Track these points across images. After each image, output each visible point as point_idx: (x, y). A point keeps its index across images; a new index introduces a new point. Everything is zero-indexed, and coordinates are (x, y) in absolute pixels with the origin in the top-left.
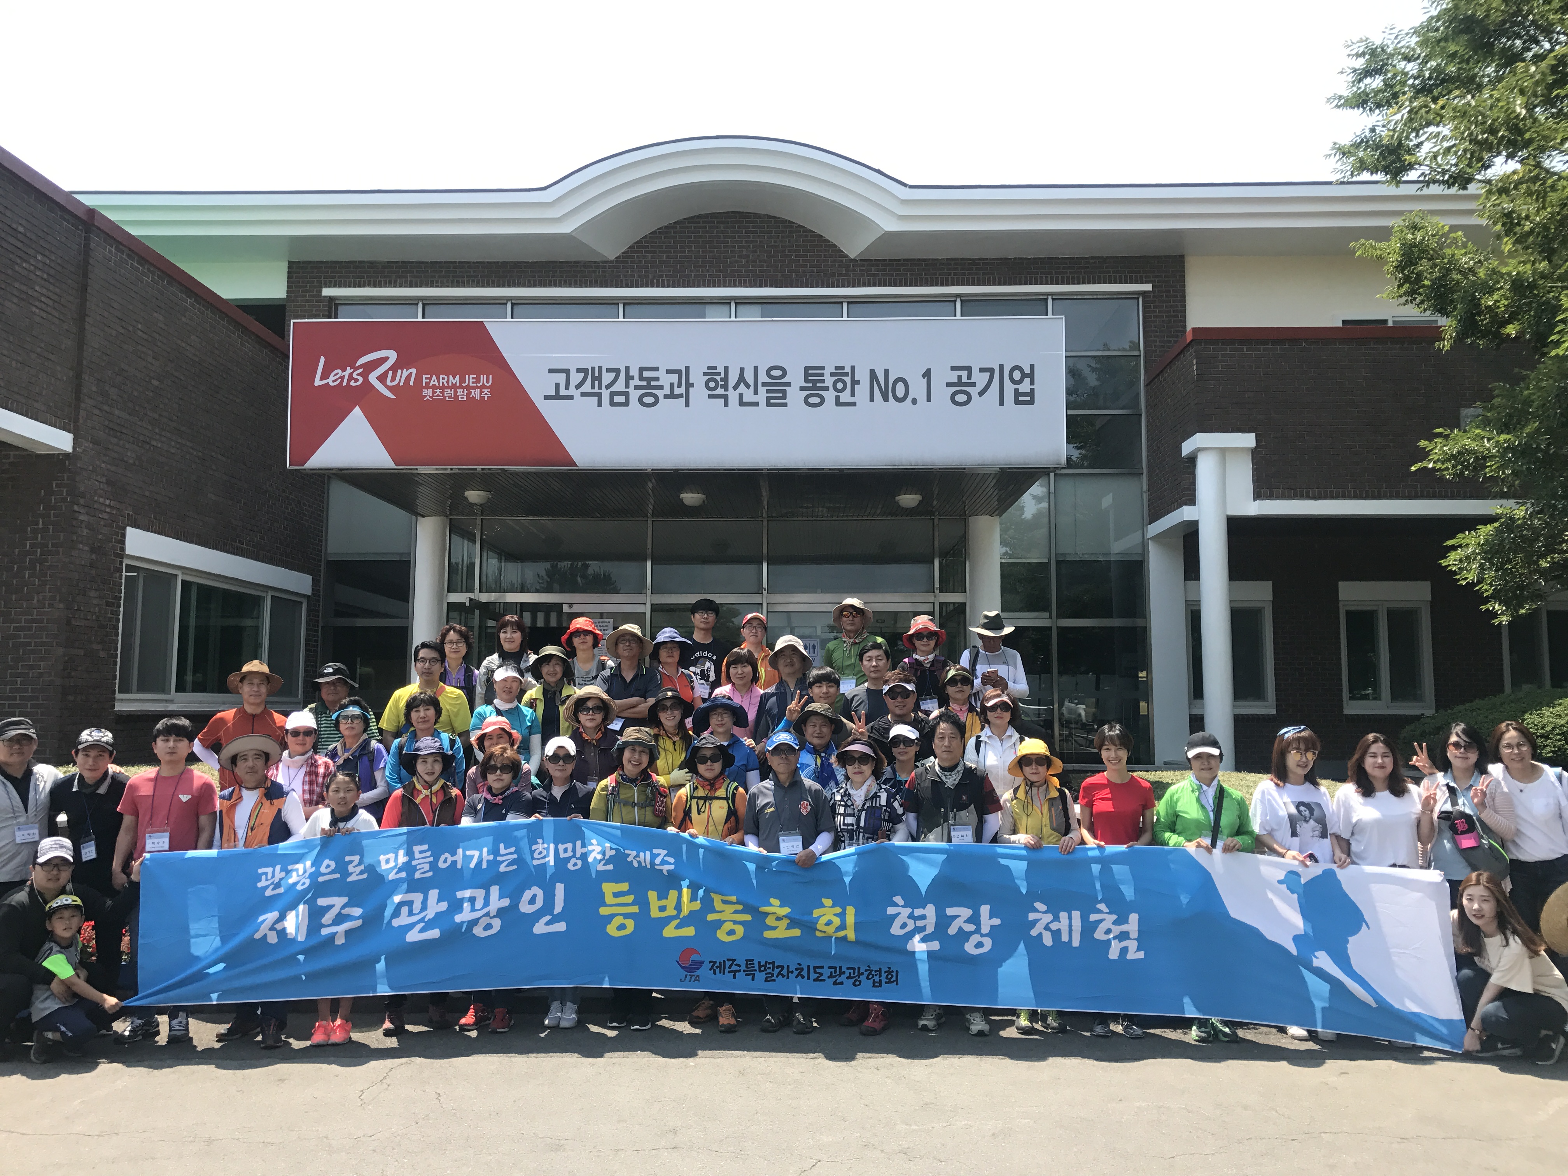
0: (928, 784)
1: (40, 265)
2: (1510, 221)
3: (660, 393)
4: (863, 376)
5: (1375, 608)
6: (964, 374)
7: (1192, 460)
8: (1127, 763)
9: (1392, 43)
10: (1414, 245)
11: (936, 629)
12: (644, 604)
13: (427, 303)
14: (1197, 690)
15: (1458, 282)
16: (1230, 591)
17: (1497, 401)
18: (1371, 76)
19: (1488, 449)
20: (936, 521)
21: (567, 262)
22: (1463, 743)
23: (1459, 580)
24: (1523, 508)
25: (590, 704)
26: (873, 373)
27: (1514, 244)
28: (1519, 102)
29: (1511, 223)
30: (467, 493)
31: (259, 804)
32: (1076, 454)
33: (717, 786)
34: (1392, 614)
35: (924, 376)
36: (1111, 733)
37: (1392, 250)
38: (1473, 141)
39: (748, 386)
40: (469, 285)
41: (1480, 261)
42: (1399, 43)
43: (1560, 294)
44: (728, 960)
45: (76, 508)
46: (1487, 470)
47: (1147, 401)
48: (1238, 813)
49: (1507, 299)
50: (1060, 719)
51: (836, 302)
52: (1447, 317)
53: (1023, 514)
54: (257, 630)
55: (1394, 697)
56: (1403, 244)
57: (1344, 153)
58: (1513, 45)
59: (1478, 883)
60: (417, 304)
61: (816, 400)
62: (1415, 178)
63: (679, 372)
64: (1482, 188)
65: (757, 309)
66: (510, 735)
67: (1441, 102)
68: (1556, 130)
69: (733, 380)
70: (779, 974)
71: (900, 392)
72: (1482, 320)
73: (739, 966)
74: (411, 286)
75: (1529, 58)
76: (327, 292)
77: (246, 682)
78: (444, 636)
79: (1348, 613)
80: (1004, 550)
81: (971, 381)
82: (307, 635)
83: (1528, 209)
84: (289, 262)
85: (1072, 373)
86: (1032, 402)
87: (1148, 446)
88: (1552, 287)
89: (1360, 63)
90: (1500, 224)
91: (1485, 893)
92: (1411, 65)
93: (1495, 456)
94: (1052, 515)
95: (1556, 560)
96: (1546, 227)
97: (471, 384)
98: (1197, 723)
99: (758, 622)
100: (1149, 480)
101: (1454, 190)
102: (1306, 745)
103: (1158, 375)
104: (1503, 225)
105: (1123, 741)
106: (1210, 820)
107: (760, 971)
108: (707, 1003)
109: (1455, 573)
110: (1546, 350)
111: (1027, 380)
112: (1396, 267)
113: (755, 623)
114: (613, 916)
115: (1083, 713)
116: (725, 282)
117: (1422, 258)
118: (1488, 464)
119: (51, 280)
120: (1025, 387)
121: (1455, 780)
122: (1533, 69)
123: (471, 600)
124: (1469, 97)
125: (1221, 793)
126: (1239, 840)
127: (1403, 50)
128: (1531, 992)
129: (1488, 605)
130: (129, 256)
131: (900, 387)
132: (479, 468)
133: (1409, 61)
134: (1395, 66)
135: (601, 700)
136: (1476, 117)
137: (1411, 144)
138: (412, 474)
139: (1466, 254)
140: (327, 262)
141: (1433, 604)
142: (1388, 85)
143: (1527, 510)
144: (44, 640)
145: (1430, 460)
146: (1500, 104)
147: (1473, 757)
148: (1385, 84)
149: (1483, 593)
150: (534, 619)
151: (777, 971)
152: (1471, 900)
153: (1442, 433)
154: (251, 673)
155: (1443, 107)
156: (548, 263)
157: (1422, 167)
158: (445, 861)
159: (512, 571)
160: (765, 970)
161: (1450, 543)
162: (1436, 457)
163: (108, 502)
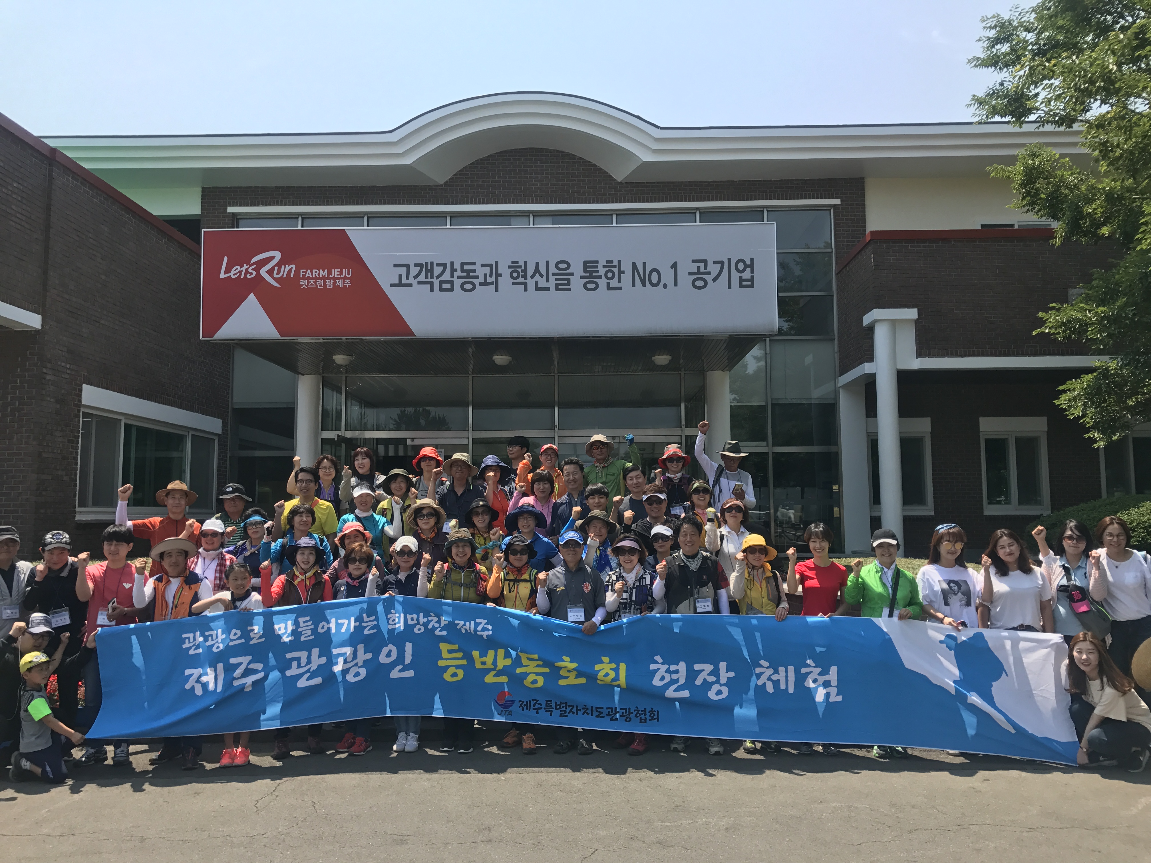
0: (677, 569)
1: (16, 191)
2: (1105, 149)
3: (476, 282)
4: (627, 267)
5: (1006, 437)
6: (702, 265)
7: (871, 329)
8: (829, 552)
9: (1017, 19)
10: (1034, 168)
11: (683, 455)
12: (467, 437)
13: (305, 217)
14: (876, 498)
15: (1066, 196)
16: (900, 425)
17: (1095, 283)
18: (1001, 43)
19: (1090, 318)
20: (682, 374)
21: (408, 186)
22: (1075, 536)
23: (1067, 415)
24: (1115, 362)
25: (425, 512)
26: (634, 265)
27: (1108, 166)
28: (1111, 61)
29: (1106, 150)
30: (334, 357)
31: (180, 589)
32: (785, 326)
33: (523, 572)
34: (1019, 441)
35: (672, 267)
36: (816, 530)
37: (1017, 172)
38: (1077, 89)
39: (542, 276)
40: (336, 204)
41: (1082, 180)
42: (1021, 18)
43: (1142, 203)
44: (533, 700)
45: (44, 370)
46: (1088, 334)
47: (837, 286)
48: (910, 589)
49: (1102, 208)
50: (775, 521)
51: (606, 215)
52: (1058, 221)
53: (746, 370)
54: (181, 460)
55: (1020, 503)
56: (1026, 168)
57: (980, 102)
58: (1105, 19)
59: (1085, 640)
60: (298, 218)
61: (592, 286)
62: (1034, 119)
63: (490, 266)
64: (1083, 126)
65: (550, 219)
66: (363, 535)
67: (1053, 62)
68: (1139, 81)
69: (530, 271)
70: (571, 711)
71: (655, 280)
72: (1084, 223)
73: (541, 705)
74: (293, 205)
75: (1117, 29)
76: (231, 210)
77: (170, 496)
78: (319, 463)
79: (987, 441)
80: (733, 396)
81: (708, 270)
82: (219, 463)
83: (1119, 139)
84: (203, 188)
85: (782, 265)
86: (752, 286)
87: (839, 319)
88: (1135, 199)
89: (992, 33)
90: (1098, 151)
91: (1090, 647)
92: (1031, 34)
93: (1095, 324)
94: (768, 371)
95: (1139, 400)
96: (1131, 153)
97: (336, 276)
98: (876, 523)
99: (552, 451)
100: (839, 344)
101: (1062, 128)
102: (954, 538)
103: (846, 266)
104: (1100, 152)
105: (825, 535)
106: (889, 594)
107: (556, 709)
108: (514, 732)
109: (1065, 410)
110: (1131, 245)
111: (748, 270)
112: (1020, 185)
113: (550, 452)
114: (448, 667)
115: (792, 516)
116: (525, 200)
117: (1039, 178)
118: (1090, 329)
119: (24, 201)
120: (747, 275)
121: (1068, 562)
122: (1122, 36)
123: (339, 436)
124: (1074, 57)
125: (898, 574)
126: (910, 609)
127: (1025, 24)
128: (1125, 720)
129: (1090, 434)
130: (81, 183)
131: (655, 275)
132: (344, 338)
133: (1029, 32)
134: (1018, 36)
135: (433, 508)
136: (1080, 72)
137: (1031, 94)
138: (293, 343)
139: (1072, 174)
140: (230, 188)
141: (1048, 433)
142: (1013, 50)
143: (1118, 363)
144: (22, 468)
145: (1046, 327)
146: (1098, 62)
147: (1082, 546)
148: (1011, 49)
149: (1086, 425)
150: (387, 450)
151: (568, 709)
152: (1080, 652)
153: (1054, 307)
154: (174, 490)
155: (1054, 65)
156: (394, 187)
157: (1039, 112)
158: (323, 628)
159: (371, 415)
160: (560, 708)
161: (1061, 388)
162: (1051, 325)
163: (68, 366)
